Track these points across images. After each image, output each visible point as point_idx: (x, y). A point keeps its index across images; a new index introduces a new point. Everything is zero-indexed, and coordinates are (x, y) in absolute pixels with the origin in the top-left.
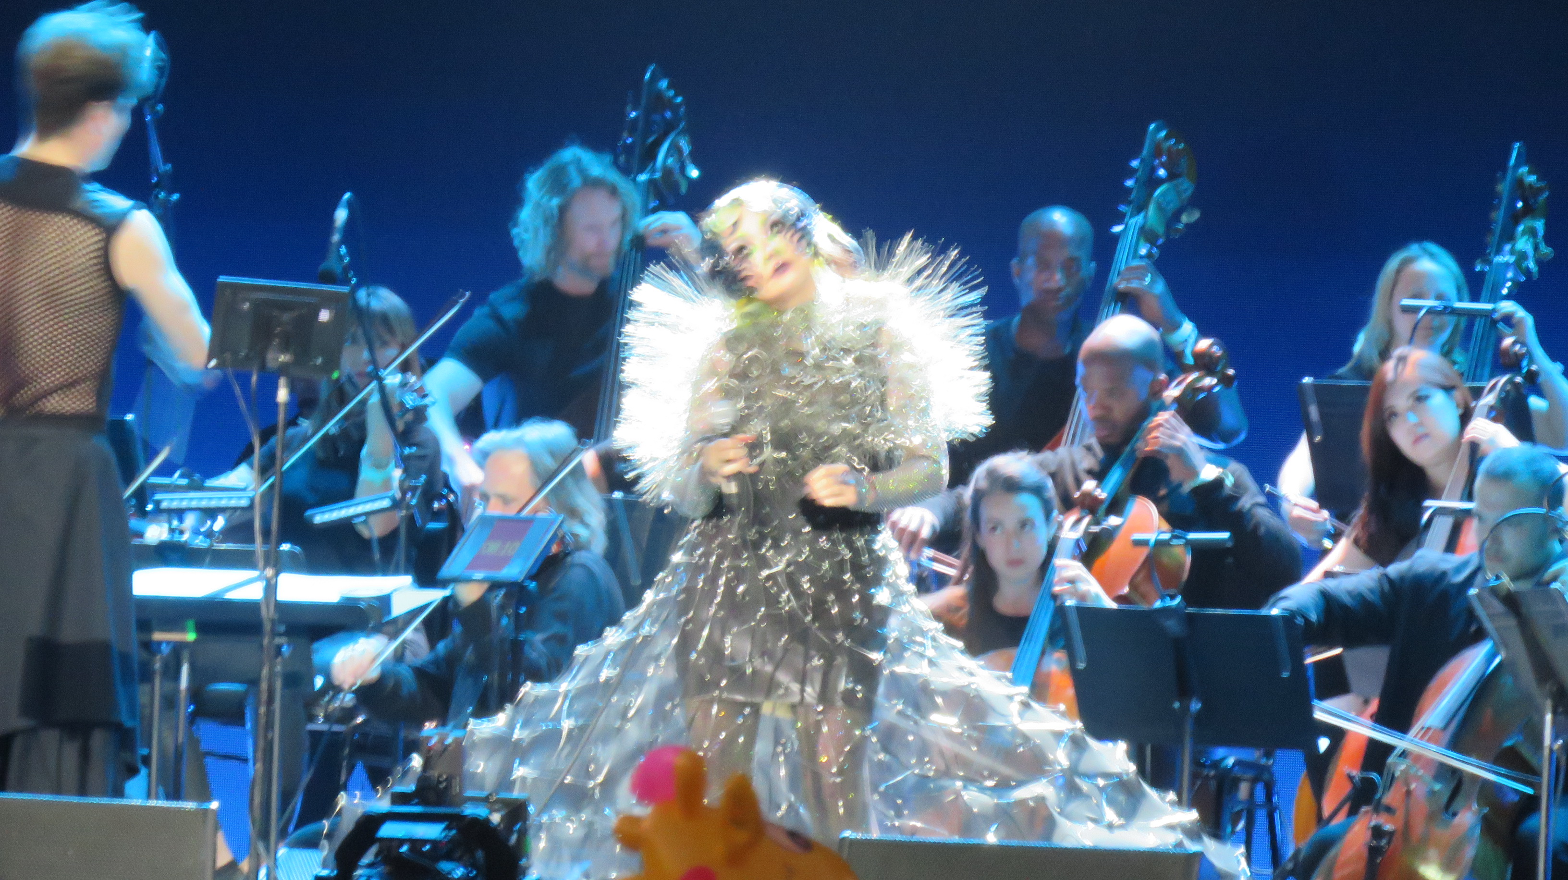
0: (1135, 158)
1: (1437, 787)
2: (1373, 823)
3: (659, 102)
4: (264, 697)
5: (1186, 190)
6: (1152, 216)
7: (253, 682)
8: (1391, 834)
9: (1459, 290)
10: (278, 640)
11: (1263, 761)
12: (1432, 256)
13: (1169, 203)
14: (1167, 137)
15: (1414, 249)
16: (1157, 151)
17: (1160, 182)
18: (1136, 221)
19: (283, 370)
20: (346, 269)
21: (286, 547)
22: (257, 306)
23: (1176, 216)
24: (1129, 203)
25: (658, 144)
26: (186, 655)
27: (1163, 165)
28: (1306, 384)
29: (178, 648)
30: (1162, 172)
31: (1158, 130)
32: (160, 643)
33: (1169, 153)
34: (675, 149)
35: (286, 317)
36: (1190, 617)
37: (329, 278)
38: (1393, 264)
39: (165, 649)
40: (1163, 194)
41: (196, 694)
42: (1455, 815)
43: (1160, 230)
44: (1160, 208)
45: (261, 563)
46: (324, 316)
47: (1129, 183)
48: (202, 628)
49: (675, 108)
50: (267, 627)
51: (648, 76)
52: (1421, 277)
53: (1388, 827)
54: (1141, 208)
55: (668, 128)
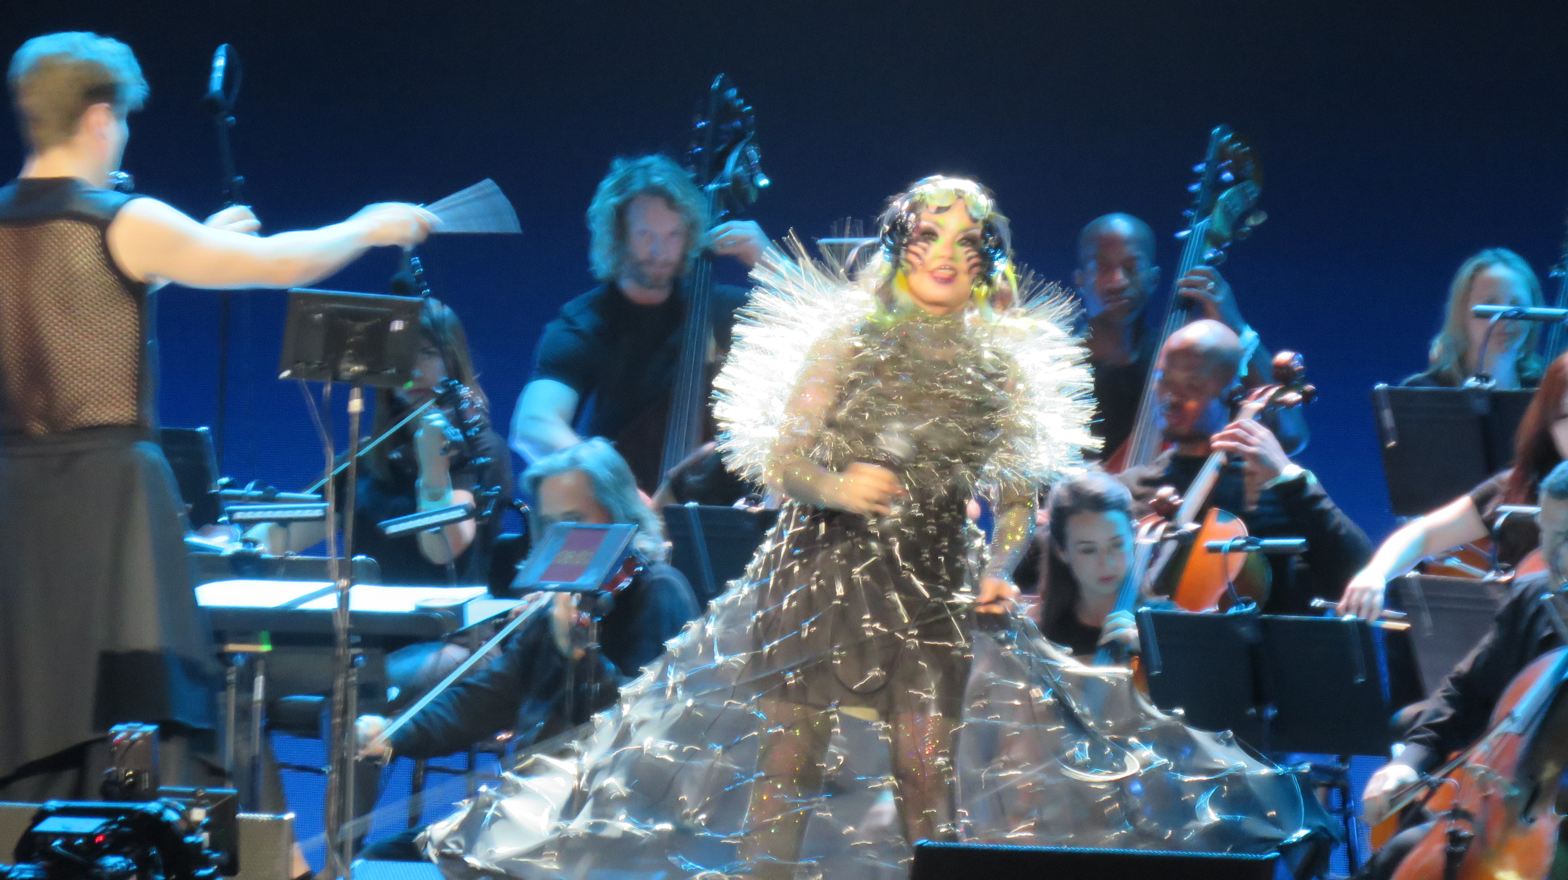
0: (1199, 162)
1: (1515, 792)
2: (1451, 829)
3: (727, 111)
4: (339, 707)
5: (1252, 193)
6: (1216, 221)
7: (328, 693)
8: (1468, 839)
9: (1533, 294)
10: (354, 651)
11: (1340, 766)
12: (1506, 262)
13: (1234, 206)
14: (1232, 141)
15: (1487, 255)
16: (1222, 155)
17: (1225, 186)
18: (1201, 225)
19: (356, 380)
20: (419, 279)
21: (359, 558)
22: (331, 316)
23: (1242, 219)
24: (1195, 207)
25: (726, 154)
26: (260, 664)
27: (1228, 168)
28: (1378, 391)
29: (253, 659)
30: (1227, 176)
31: (1223, 133)
32: (234, 654)
33: (1235, 156)
34: (744, 159)
35: (360, 327)
36: (1264, 624)
37: (402, 288)
38: (1467, 270)
39: (240, 661)
40: (1229, 198)
41: (271, 705)
42: (1532, 821)
43: (1226, 233)
44: (1227, 213)
45: (335, 573)
46: (397, 326)
47: (1195, 187)
48: (277, 639)
49: (744, 117)
50: (342, 637)
51: (716, 84)
52: (1494, 283)
53: (1466, 833)
54: (1206, 212)
55: (738, 137)
